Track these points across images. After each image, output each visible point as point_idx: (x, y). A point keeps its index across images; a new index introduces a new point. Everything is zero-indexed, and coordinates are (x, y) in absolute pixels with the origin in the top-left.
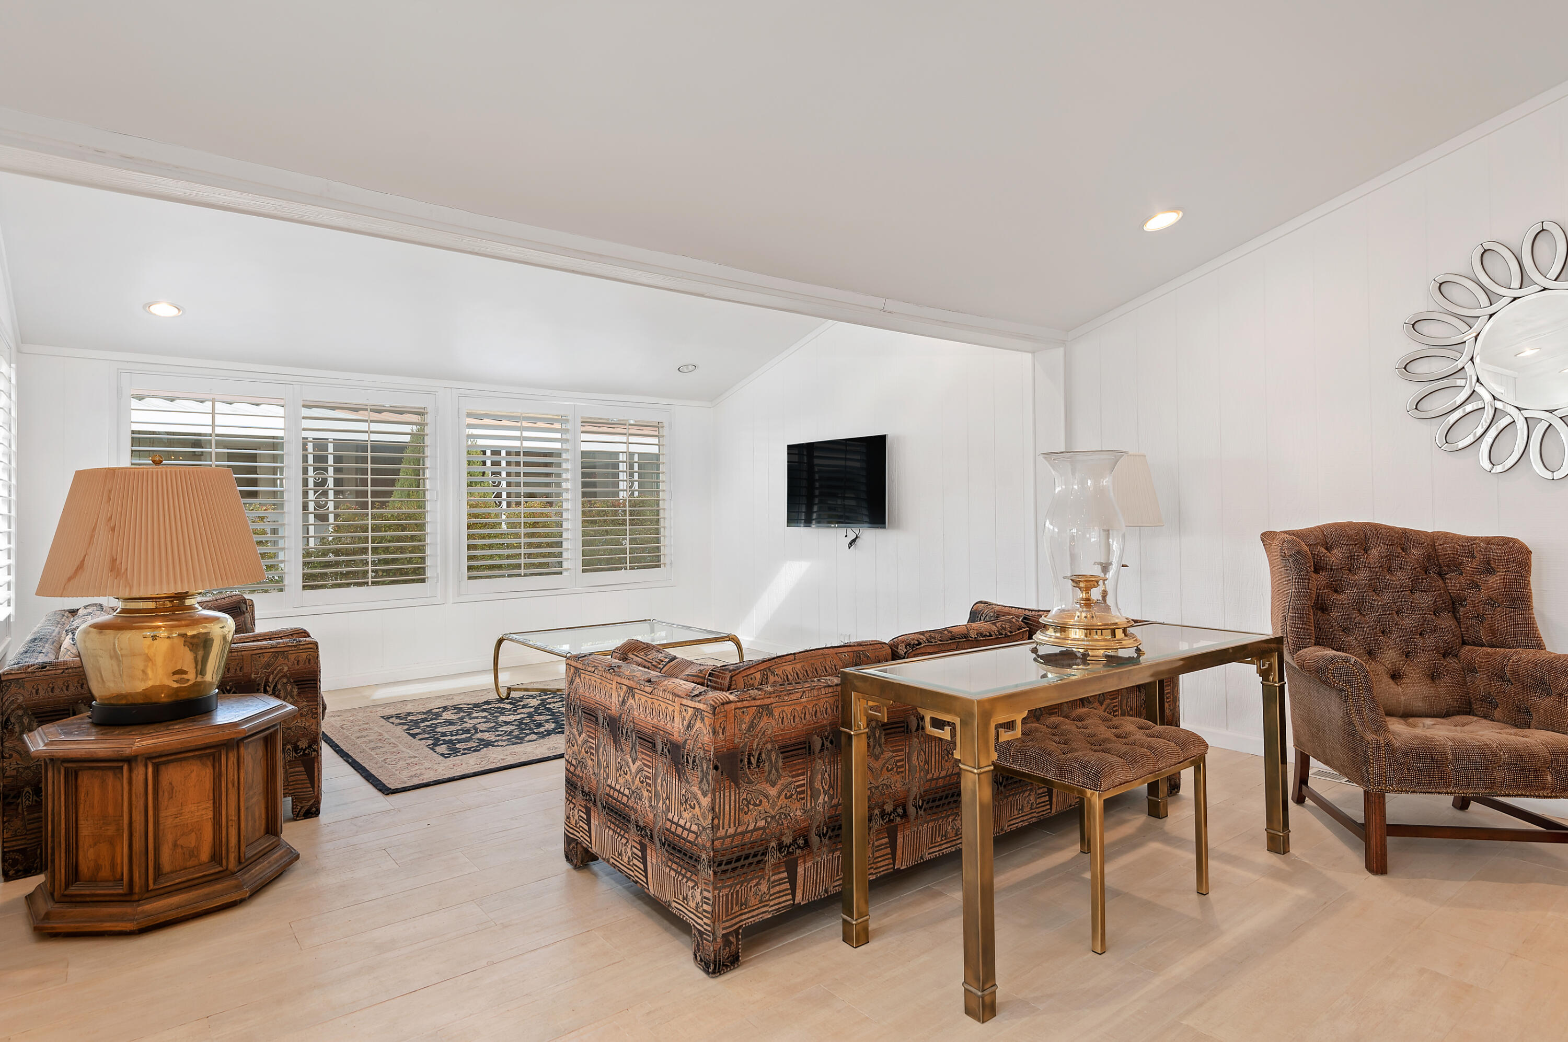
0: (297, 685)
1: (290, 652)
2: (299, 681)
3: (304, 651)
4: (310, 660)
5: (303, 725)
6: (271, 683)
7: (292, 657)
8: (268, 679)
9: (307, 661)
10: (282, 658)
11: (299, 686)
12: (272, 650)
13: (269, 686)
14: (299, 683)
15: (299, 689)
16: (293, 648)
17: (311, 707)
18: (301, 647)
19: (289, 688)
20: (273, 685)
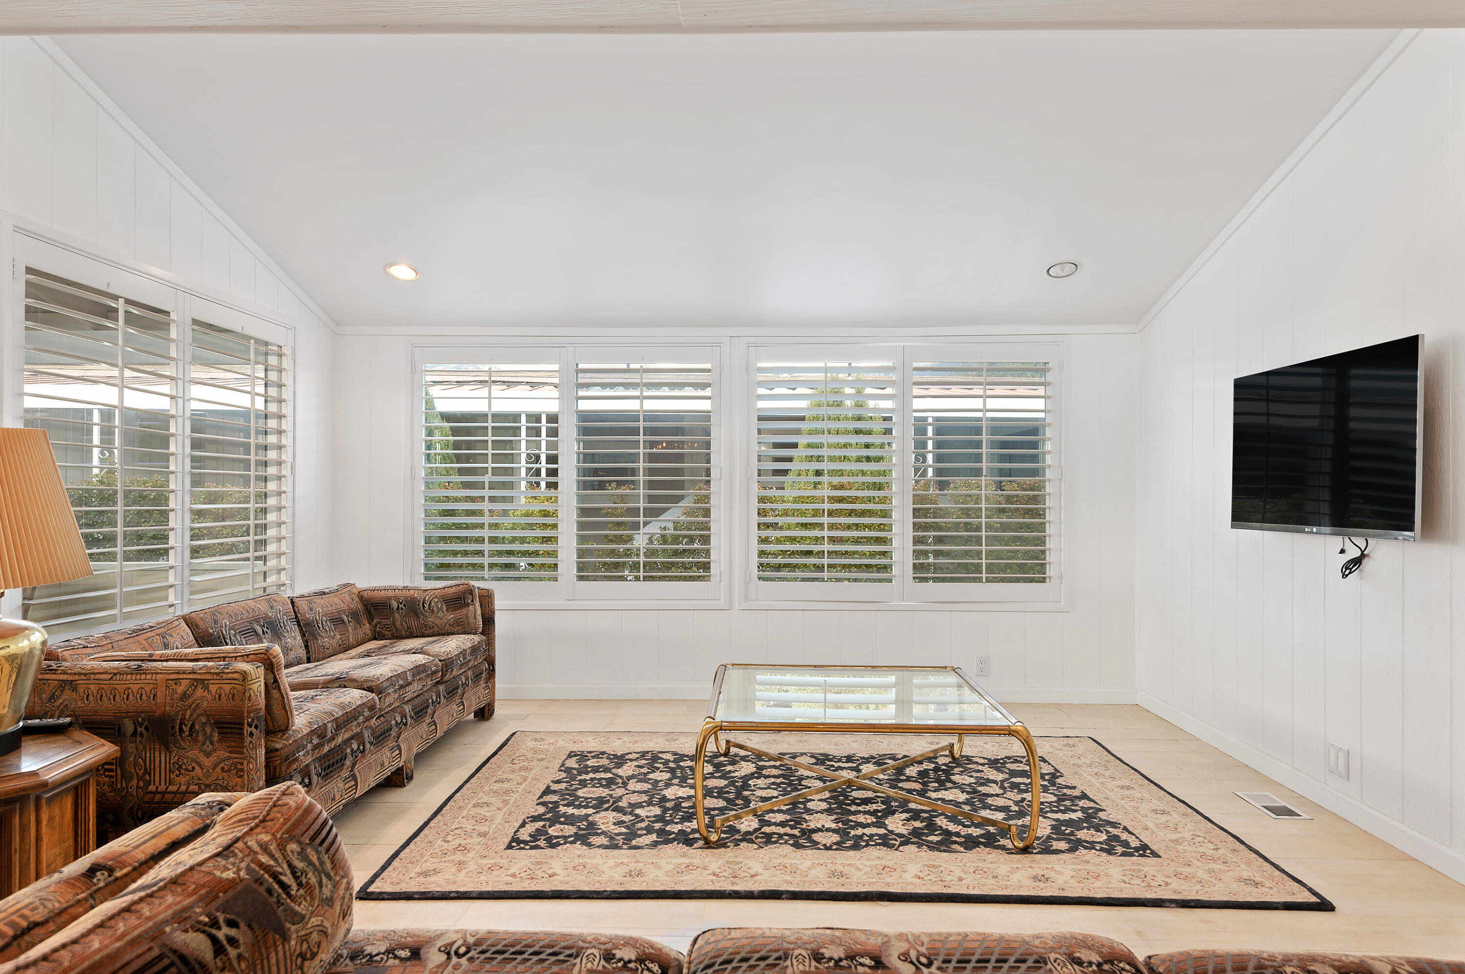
0: (217, 728)
1: (211, 682)
2: (220, 723)
3: (228, 681)
4: (234, 695)
5: (225, 784)
6: (188, 721)
7: (213, 688)
8: (184, 715)
9: (231, 696)
10: (202, 689)
11: (222, 730)
12: (191, 676)
13: (185, 725)
14: (221, 726)
15: (219, 733)
16: (215, 677)
17: (235, 760)
18: (225, 676)
19: (208, 730)
20: (191, 723)
